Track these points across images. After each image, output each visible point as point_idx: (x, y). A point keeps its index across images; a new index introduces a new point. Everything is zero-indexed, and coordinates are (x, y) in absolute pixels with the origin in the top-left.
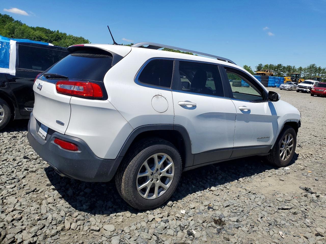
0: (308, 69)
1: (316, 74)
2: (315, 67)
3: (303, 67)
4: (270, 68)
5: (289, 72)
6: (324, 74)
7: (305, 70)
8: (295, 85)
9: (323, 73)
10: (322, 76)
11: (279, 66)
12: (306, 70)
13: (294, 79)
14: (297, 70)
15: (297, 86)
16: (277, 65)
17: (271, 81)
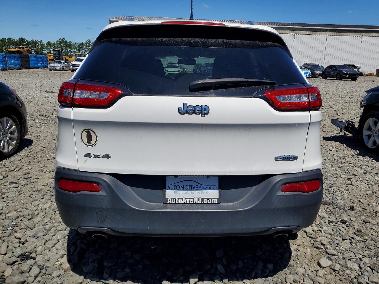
0: (59, 44)
1: (68, 50)
2: (65, 41)
3: (52, 42)
4: (9, 42)
5: (36, 48)
6: (76, 50)
7: (54, 45)
8: (65, 63)
9: (74, 48)
10: (74, 51)
11: (22, 40)
12: (56, 45)
13: (57, 57)
14: (46, 45)
15: (71, 65)
16: (18, 39)
17: (32, 60)
